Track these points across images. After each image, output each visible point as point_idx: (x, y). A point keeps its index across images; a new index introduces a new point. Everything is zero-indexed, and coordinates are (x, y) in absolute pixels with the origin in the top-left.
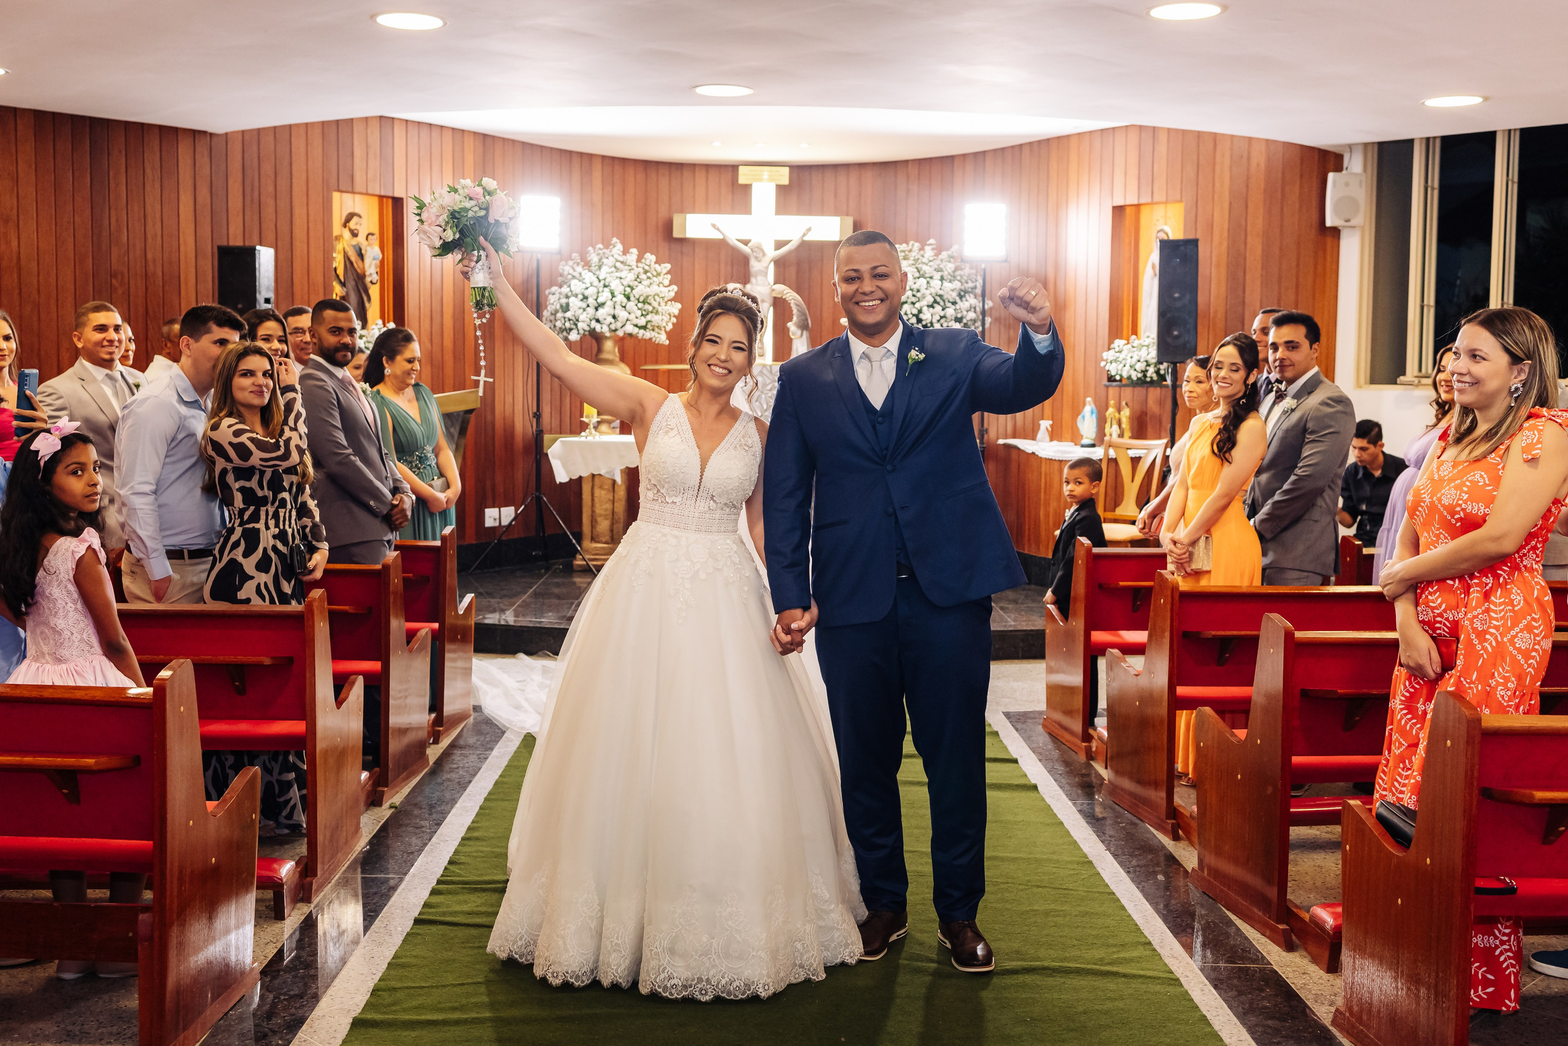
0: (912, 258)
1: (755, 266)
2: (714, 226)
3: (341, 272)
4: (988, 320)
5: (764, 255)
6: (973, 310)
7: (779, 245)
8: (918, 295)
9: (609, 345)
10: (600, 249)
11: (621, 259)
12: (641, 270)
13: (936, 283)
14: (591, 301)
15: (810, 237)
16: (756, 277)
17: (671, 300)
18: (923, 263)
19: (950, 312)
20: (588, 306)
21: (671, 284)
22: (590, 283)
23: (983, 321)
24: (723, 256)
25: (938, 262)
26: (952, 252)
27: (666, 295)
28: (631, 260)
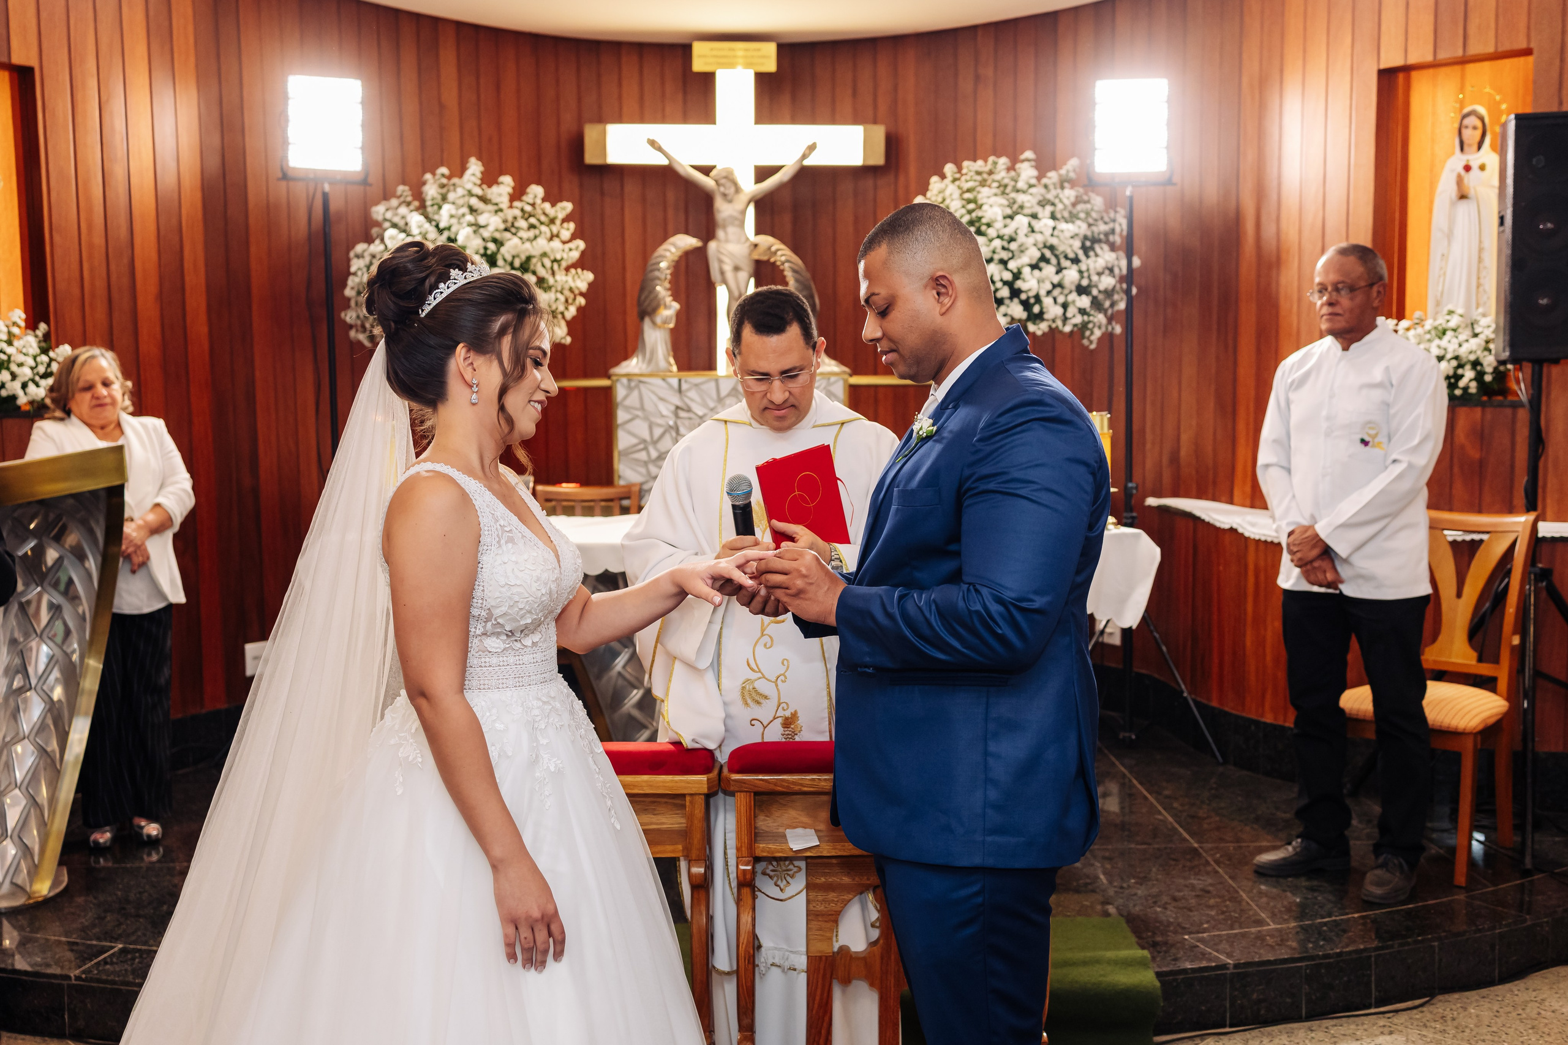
0: (995, 185)
1: (723, 209)
2: (652, 143)
4: (1134, 291)
6: (1107, 272)
10: (443, 175)
11: (478, 191)
12: (518, 213)
13: (1045, 223)
15: (811, 162)
16: (724, 227)
17: (574, 266)
19: (1071, 275)
21: (574, 237)
22: (420, 233)
23: (1128, 292)
24: (671, 196)
25: (1043, 190)
26: (1068, 171)
27: (565, 256)
28: (500, 195)
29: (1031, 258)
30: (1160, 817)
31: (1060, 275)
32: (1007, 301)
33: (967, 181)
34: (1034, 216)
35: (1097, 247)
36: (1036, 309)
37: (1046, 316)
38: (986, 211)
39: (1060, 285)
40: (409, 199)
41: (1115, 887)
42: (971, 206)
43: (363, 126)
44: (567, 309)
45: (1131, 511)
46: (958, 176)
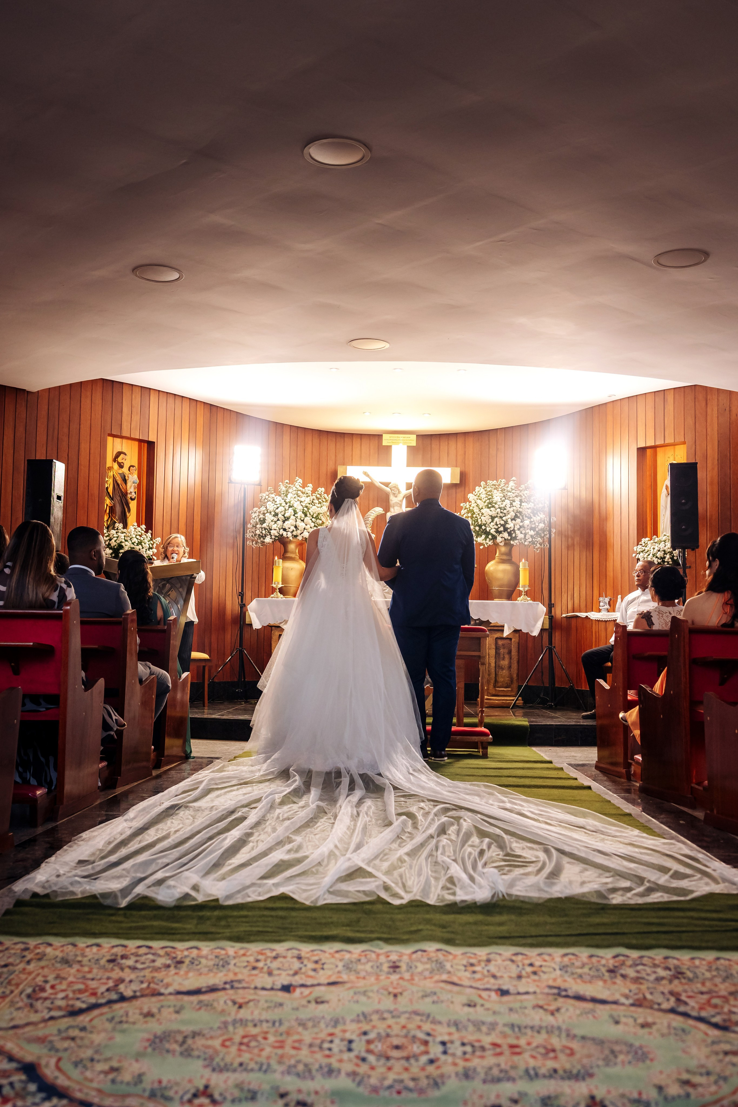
0: (499, 489)
1: (393, 500)
2: (366, 473)
3: (110, 490)
5: (399, 492)
6: (542, 522)
8: (505, 511)
9: (292, 547)
10: (287, 483)
11: (301, 489)
12: (314, 497)
14: (280, 516)
16: (393, 507)
18: (508, 491)
19: (527, 523)
20: (278, 520)
22: (280, 504)
23: (550, 531)
24: (371, 495)
25: (518, 492)
26: (528, 485)
28: (308, 490)
29: (511, 516)
31: (523, 523)
32: (502, 532)
33: (488, 488)
34: (513, 501)
35: (538, 513)
36: (513, 535)
37: (517, 538)
38: (494, 499)
39: (522, 526)
40: (272, 491)
42: (490, 497)
43: (261, 464)
46: (485, 486)
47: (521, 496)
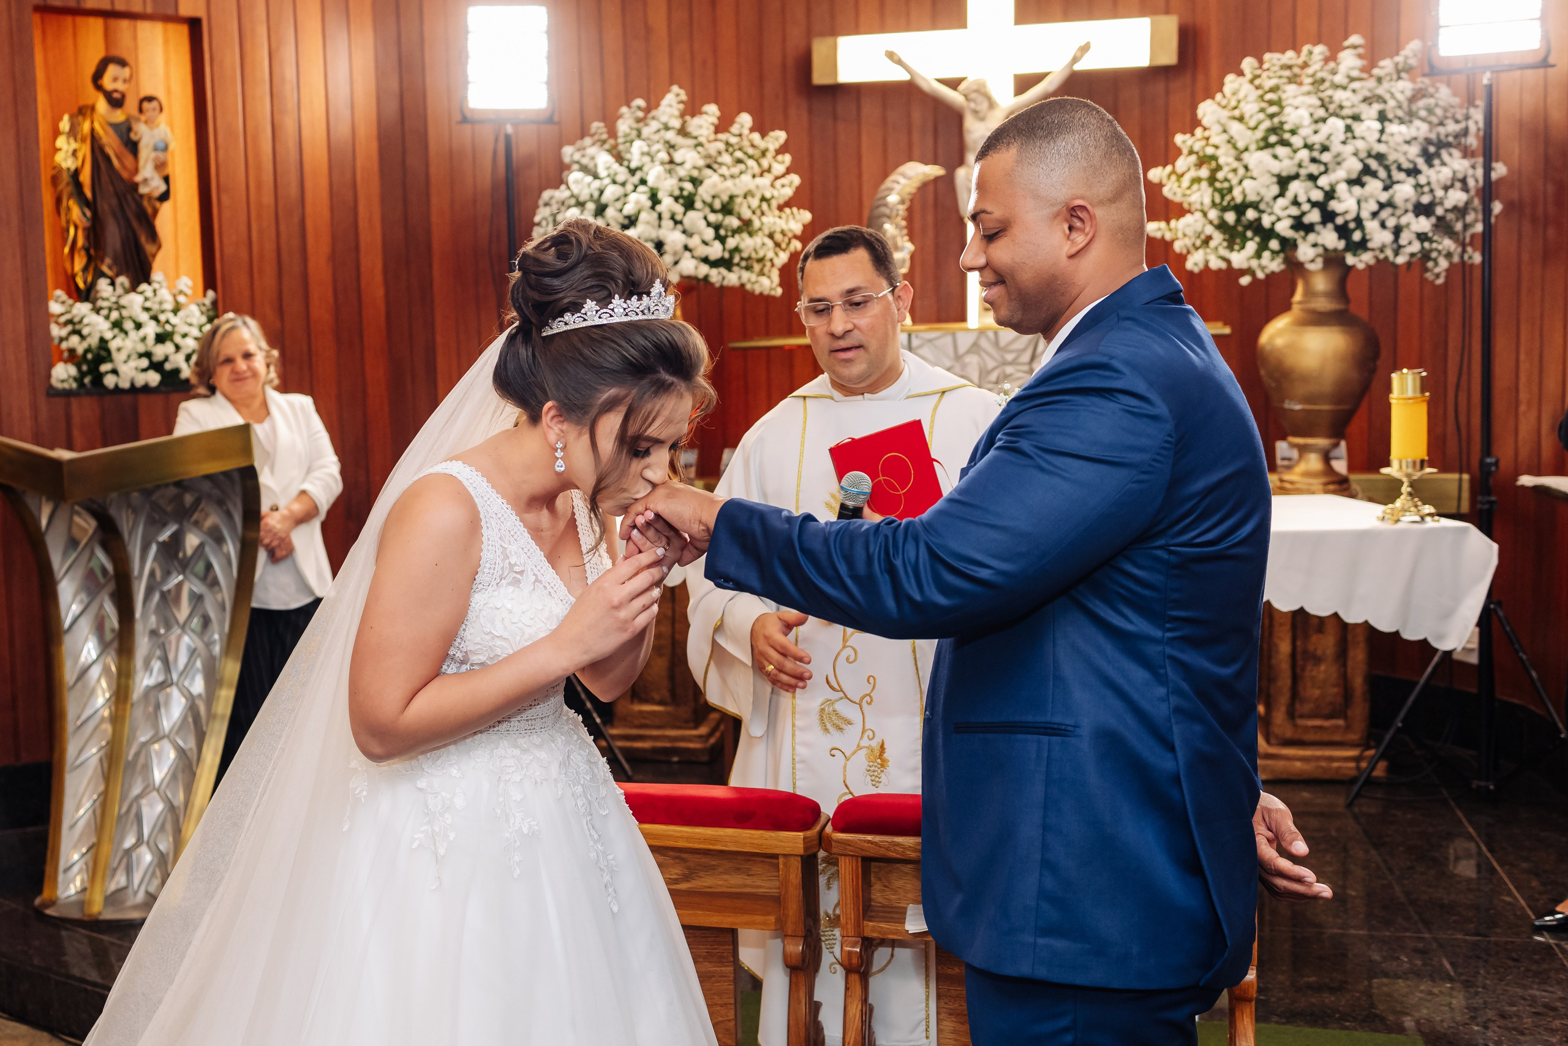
0: (1308, 80)
1: (974, 129)
2: (891, 56)
4: (1497, 207)
5: (994, 104)
6: (1458, 185)
7: (1024, 83)
8: (1326, 157)
10: (639, 108)
12: (722, 146)
13: (1369, 126)
15: (1086, 64)
17: (788, 204)
18: (1336, 87)
19: (1405, 191)
21: (788, 171)
22: (609, 176)
23: (1487, 211)
24: (917, 115)
25: (1371, 83)
26: (1406, 58)
27: (776, 193)
28: (700, 127)
29: (1349, 172)
30: (1508, 899)
31: (1391, 191)
32: (1318, 228)
33: (1269, 78)
34: (1356, 118)
35: (1444, 154)
36: (1357, 236)
37: (1370, 245)
38: (1289, 115)
39: (1390, 204)
40: (605, 136)
41: (1422, 991)
42: (1274, 109)
43: (549, 58)
44: (776, 254)
45: (1489, 493)
46: (1258, 72)
47: (1380, 99)
